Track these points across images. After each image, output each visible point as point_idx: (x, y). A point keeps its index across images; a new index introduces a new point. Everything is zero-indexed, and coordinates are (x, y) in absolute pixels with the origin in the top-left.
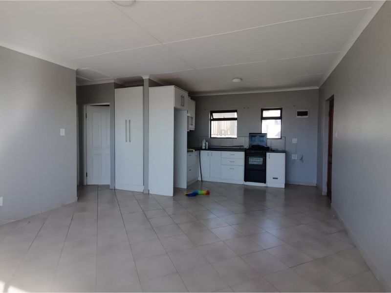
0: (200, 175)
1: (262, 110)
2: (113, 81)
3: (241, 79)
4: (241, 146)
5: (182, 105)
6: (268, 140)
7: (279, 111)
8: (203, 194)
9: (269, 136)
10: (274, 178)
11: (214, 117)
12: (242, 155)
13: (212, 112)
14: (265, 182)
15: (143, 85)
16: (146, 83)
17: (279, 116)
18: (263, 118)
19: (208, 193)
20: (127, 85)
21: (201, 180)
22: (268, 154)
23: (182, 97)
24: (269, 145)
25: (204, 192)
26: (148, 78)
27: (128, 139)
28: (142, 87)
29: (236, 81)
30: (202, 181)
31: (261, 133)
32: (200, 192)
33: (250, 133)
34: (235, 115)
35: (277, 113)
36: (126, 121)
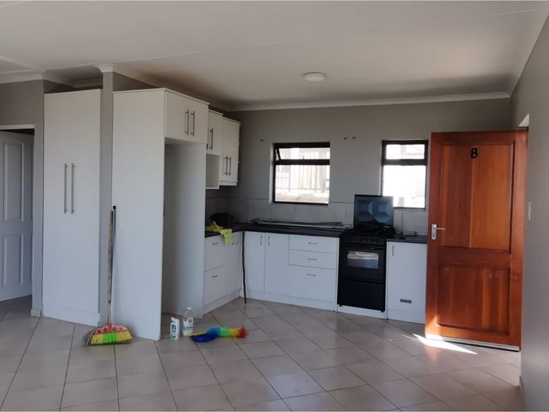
0: (243, 287)
1: (385, 143)
2: (40, 77)
3: (325, 75)
4: (337, 224)
5: (187, 132)
6: (396, 212)
7: (422, 147)
8: (231, 337)
9: (396, 204)
10: (402, 301)
11: (282, 158)
12: (333, 244)
13: (278, 146)
14: (382, 308)
15: (101, 87)
16: (108, 83)
17: (423, 157)
18: (385, 162)
19: (242, 334)
20: (76, 86)
21: (243, 296)
22: (390, 245)
23: (191, 115)
24: (397, 223)
25: (234, 331)
26: (111, 70)
27: (69, 208)
28: (99, 90)
29: (312, 78)
30: (245, 298)
31: (381, 196)
32: (224, 330)
33: (356, 196)
34: (325, 153)
35: (417, 151)
36: (66, 166)
